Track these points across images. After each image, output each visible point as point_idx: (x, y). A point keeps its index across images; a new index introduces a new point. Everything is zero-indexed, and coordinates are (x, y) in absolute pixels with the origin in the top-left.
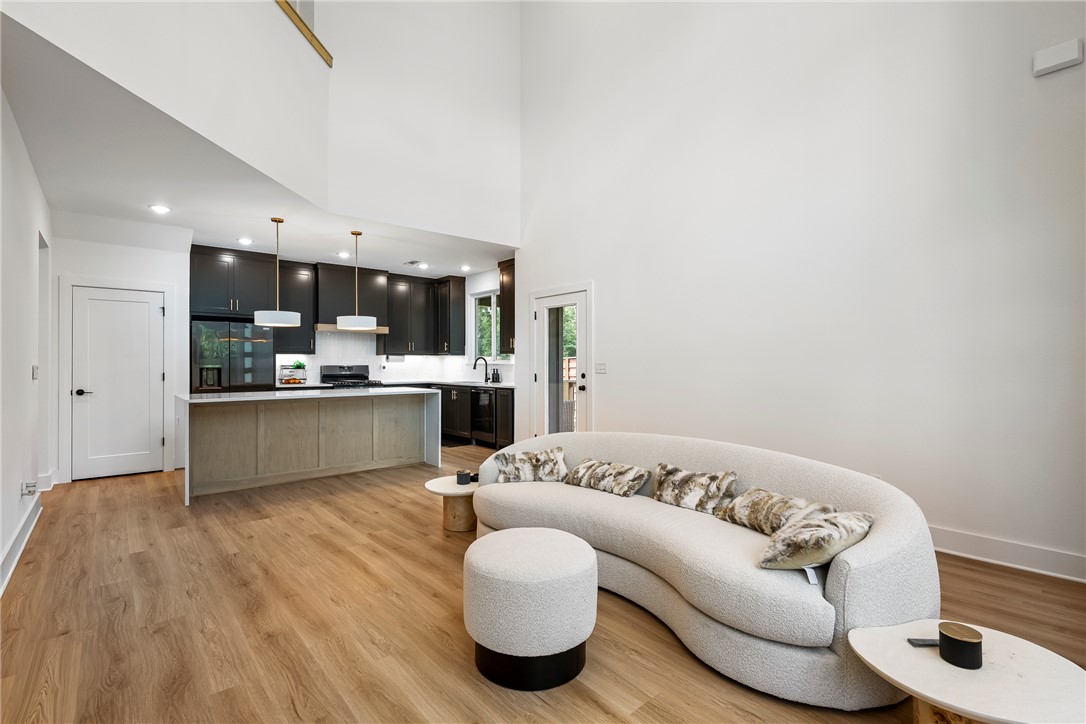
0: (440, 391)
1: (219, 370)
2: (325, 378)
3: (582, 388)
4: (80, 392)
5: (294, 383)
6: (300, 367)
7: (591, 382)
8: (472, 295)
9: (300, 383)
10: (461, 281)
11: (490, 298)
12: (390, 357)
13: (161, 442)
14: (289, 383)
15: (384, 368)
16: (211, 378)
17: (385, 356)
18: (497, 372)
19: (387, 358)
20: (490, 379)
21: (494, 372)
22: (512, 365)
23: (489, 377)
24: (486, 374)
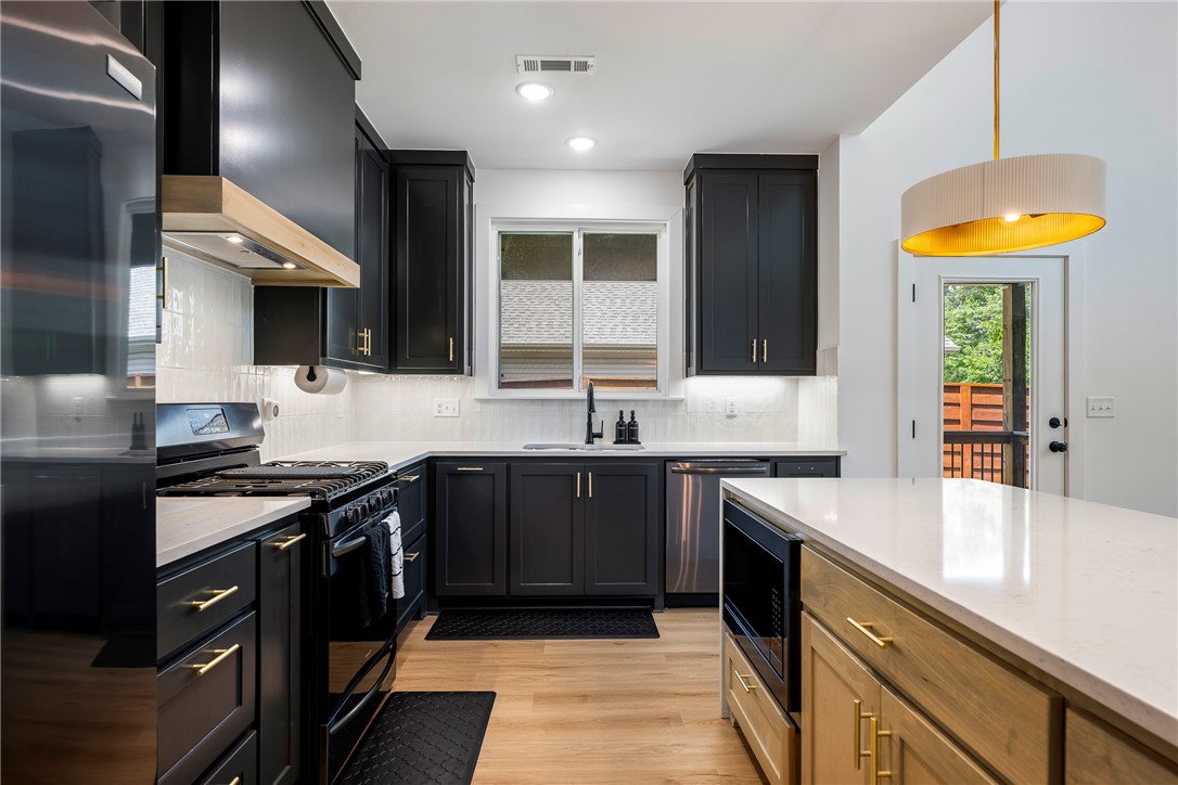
3: (1054, 447)
11: (566, 237)
18: (633, 418)
19: (312, 376)
20: (600, 436)
21: (621, 418)
22: (676, 403)
23: (595, 430)
24: (590, 425)
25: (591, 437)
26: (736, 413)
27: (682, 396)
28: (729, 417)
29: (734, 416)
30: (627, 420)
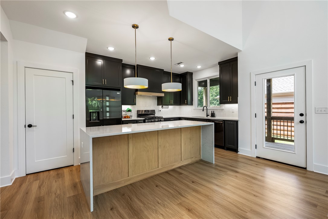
0: (213, 123)
1: (98, 113)
2: (139, 115)
3: (302, 122)
4: (30, 126)
5: (128, 118)
6: (129, 111)
7: (312, 119)
8: (196, 80)
9: (130, 118)
10: (191, 74)
11: (207, 80)
12: (164, 106)
13: (72, 151)
14: (125, 118)
15: (160, 111)
16: (94, 117)
17: (161, 106)
18: (214, 112)
19: (162, 107)
20: (209, 115)
21: (212, 112)
22: (223, 109)
23: (208, 114)
24: (207, 113)
25: (207, 115)
26: (234, 111)
27: (224, 108)
28: (233, 112)
29: (234, 112)
30: (213, 113)
